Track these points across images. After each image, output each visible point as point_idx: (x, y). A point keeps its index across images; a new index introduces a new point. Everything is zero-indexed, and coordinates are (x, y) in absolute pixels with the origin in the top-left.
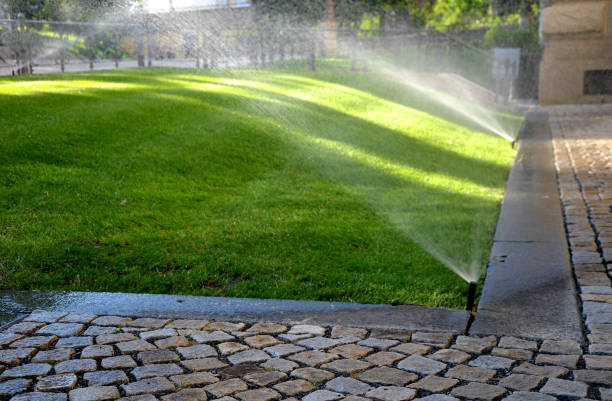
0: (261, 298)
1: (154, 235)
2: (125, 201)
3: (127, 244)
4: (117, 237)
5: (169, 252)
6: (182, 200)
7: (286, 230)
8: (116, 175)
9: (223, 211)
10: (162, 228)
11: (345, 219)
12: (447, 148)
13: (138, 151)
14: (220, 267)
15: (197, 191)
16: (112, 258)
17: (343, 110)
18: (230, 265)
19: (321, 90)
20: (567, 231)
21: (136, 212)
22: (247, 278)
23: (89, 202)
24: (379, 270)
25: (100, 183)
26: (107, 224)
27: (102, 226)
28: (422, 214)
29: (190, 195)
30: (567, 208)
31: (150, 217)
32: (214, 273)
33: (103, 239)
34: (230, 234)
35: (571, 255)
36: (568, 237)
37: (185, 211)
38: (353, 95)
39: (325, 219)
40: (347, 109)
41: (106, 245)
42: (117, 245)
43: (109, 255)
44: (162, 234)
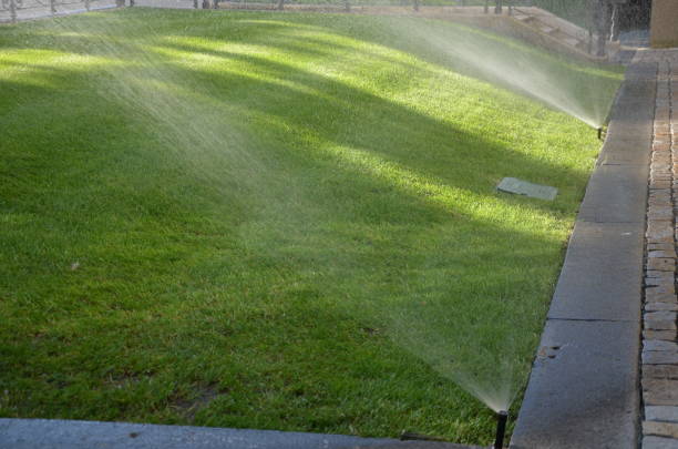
0: (237, 428)
1: (111, 320)
2: (77, 264)
3: (74, 335)
4: (63, 325)
5: (129, 347)
6: (152, 260)
7: (282, 307)
8: (68, 223)
9: (204, 276)
10: (123, 307)
11: (360, 282)
12: (510, 146)
13: (99, 182)
14: (193, 371)
15: (171, 245)
16: (54, 360)
17: (376, 90)
18: (206, 368)
19: (351, 57)
20: (643, 301)
21: (89, 283)
22: (224, 390)
23: (30, 269)
24: (393, 376)
25: (45, 236)
26: (51, 303)
27: (43, 308)
28: (462, 271)
29: (162, 251)
30: (651, 255)
31: (108, 290)
32: (184, 381)
33: (44, 329)
34: (209, 314)
35: (642, 345)
36: (643, 311)
37: (154, 276)
38: (393, 61)
39: (334, 286)
40: (383, 88)
41: (47, 337)
42: (61, 339)
43: (50, 354)
44: (122, 316)
